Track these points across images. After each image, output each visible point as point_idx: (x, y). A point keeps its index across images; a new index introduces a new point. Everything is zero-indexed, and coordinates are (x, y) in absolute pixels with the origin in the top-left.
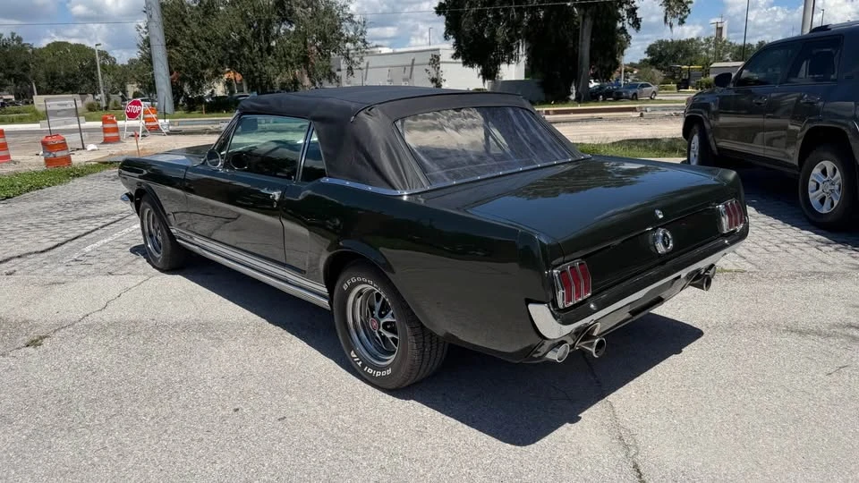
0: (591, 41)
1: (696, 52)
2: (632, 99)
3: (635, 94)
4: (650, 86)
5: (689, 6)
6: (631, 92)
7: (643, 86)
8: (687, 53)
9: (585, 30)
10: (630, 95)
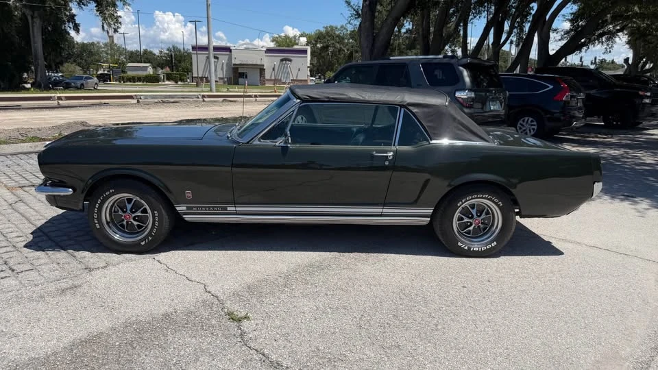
0: (42, 38)
1: (98, 53)
2: (80, 89)
3: (82, 84)
4: (92, 79)
5: (120, 20)
6: (79, 83)
7: (87, 78)
8: (91, 54)
9: (35, 28)
10: (79, 85)
